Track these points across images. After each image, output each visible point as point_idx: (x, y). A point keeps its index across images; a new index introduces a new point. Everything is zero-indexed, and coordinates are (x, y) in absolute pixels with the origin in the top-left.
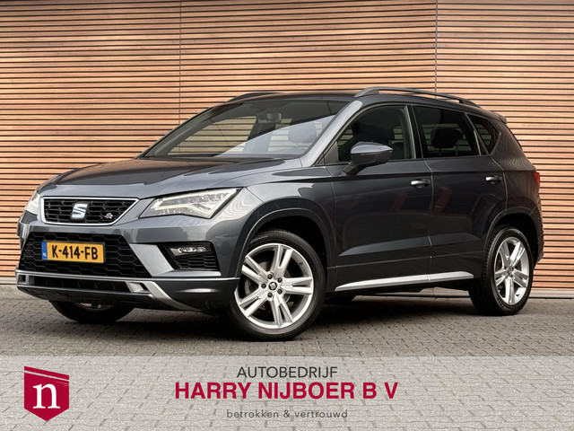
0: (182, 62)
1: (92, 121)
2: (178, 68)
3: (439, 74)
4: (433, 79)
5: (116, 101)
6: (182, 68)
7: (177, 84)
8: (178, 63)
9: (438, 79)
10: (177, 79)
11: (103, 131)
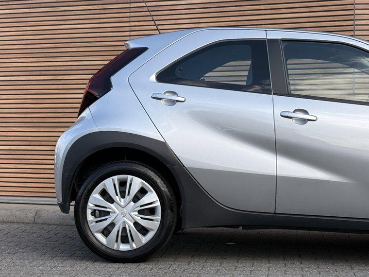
0: (132, 10)
1: (58, 63)
2: (128, 15)
3: (357, 12)
4: (352, 17)
5: (78, 45)
6: (132, 14)
7: (128, 29)
8: (128, 10)
9: (357, 17)
10: (128, 24)
11: (67, 71)
